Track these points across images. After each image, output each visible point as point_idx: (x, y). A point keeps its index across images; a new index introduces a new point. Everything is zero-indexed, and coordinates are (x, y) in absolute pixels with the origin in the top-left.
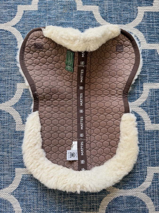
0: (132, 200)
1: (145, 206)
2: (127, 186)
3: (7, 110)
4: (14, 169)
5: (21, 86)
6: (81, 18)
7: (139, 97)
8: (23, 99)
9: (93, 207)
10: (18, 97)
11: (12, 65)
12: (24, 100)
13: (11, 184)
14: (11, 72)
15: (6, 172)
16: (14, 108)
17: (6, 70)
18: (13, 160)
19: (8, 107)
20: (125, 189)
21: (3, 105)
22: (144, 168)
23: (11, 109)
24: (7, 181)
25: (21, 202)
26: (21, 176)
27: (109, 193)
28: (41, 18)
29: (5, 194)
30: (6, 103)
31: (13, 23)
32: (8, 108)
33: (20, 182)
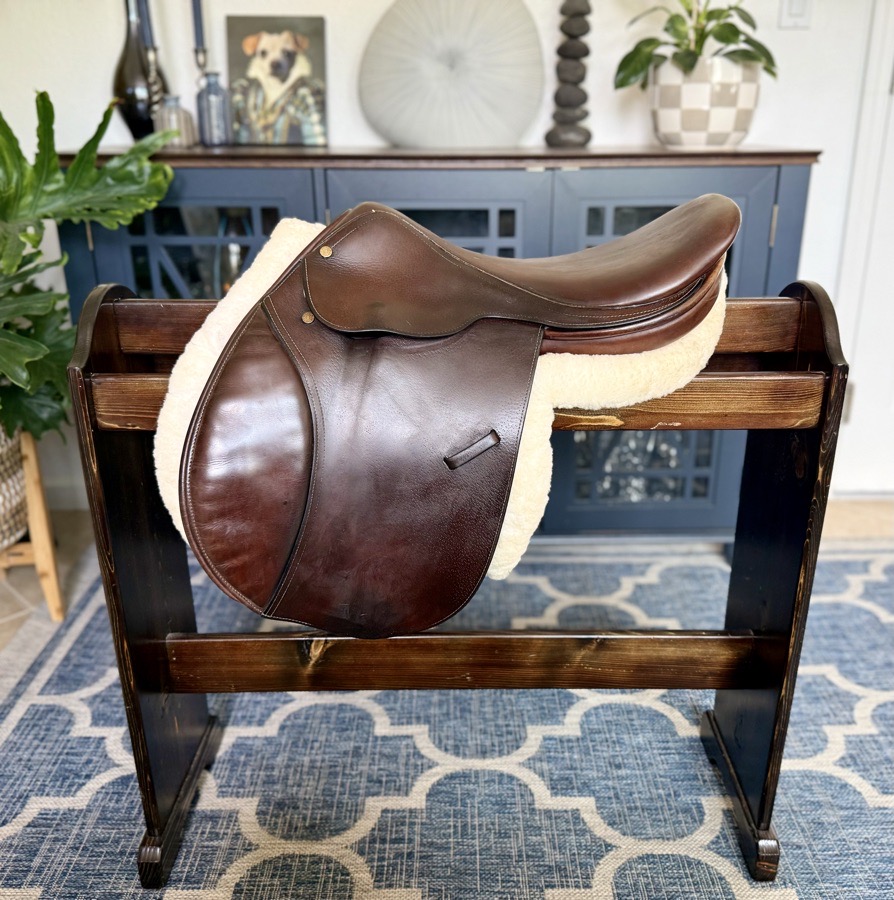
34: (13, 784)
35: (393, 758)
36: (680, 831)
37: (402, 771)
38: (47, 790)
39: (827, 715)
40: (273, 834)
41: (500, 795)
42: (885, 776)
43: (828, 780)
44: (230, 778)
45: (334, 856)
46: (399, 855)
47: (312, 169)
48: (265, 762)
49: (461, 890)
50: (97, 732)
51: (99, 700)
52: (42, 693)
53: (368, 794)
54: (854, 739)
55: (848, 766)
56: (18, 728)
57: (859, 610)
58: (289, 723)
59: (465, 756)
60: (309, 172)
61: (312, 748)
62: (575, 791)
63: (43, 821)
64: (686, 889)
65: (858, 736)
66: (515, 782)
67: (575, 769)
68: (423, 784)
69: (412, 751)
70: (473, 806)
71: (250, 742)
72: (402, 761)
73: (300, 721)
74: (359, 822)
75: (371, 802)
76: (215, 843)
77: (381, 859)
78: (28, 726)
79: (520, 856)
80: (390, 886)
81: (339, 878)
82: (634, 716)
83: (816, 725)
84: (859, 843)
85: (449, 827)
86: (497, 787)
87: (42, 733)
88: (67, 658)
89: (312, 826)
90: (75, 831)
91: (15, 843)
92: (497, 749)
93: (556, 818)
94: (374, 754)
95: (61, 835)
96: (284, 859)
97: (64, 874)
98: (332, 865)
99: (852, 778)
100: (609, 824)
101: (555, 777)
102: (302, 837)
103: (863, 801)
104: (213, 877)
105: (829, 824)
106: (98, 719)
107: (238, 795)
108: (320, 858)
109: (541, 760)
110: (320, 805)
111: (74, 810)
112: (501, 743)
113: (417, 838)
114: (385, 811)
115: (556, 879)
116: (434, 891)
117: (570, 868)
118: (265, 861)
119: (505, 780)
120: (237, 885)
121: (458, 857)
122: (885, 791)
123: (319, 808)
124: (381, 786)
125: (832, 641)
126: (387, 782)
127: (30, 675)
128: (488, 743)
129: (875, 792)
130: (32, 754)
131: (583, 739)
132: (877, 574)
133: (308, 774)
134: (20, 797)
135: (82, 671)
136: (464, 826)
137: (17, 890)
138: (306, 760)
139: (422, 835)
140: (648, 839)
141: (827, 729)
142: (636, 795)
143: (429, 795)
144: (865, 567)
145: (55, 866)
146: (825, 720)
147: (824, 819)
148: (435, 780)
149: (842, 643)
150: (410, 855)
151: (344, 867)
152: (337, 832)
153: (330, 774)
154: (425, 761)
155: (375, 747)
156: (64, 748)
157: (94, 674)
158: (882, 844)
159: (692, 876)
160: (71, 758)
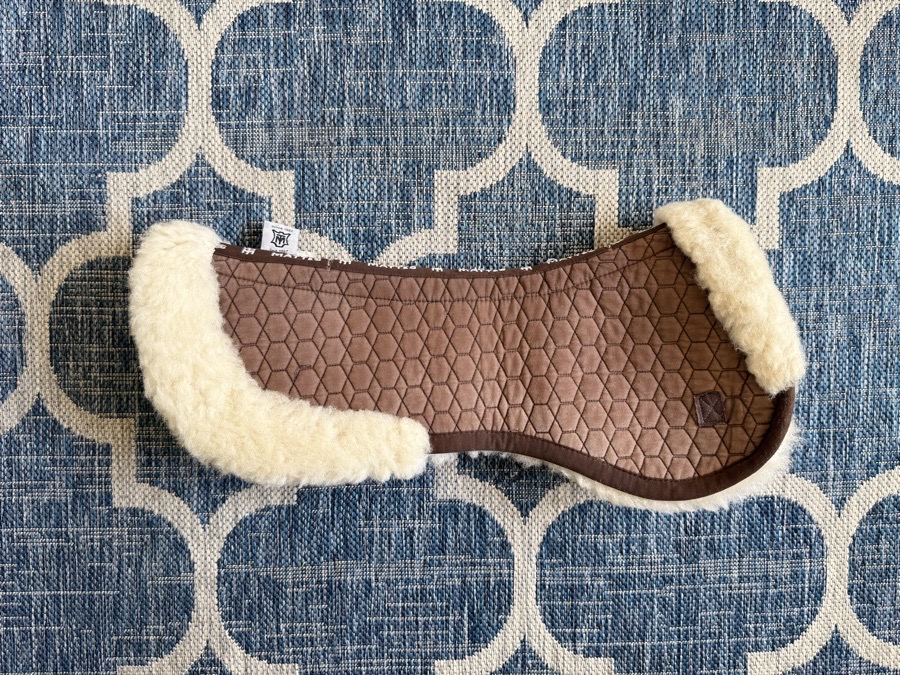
0: (179, 605)
1: (158, 655)
2: (230, 591)
3: (513, 133)
4: (292, 167)
5: (607, 187)
6: (878, 420)
7: (560, 640)
8: (556, 195)
9: (153, 464)
10: (565, 177)
11: (692, 145)
12: (549, 199)
13: (237, 156)
14: (661, 143)
15: (279, 133)
16: (521, 160)
17: (670, 124)
18: (325, 163)
19: (524, 136)
20: (219, 580)
21: (533, 117)
22: (294, 652)
23: (517, 151)
24: (244, 139)
25: (171, 194)
26: (266, 192)
27: (203, 522)
28: (881, 257)
29: (200, 134)
30: (540, 130)
31: (864, 147)
32: (520, 136)
33: (242, 187)
49: (116, 615)
79: (58, 536)
115: (97, 490)
116: (120, 650)
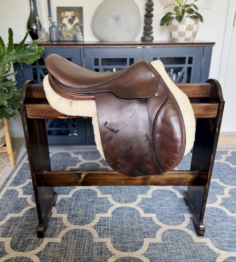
0: (124, 249)
1: (113, 245)
20: (130, 257)
25: (210, 249)
34: (3, 210)
35: (102, 203)
36: (179, 223)
37: (105, 207)
38: (12, 212)
39: (217, 192)
40: (72, 223)
41: (131, 213)
42: (233, 208)
43: (217, 209)
44: (60, 208)
45: (88, 229)
46: (105, 229)
47: (80, 48)
48: (69, 204)
49: (121, 238)
50: (25, 196)
51: (25, 188)
52: (10, 186)
53: (96, 213)
54: (224, 198)
55: (223, 206)
56: (4, 195)
57: (225, 164)
58: (75, 194)
59: (121, 203)
60: (79, 49)
61: (81, 201)
62: (151, 212)
63: (11, 220)
64: (181, 238)
65: (225, 198)
66: (135, 210)
67: (151, 206)
68: (111, 210)
69: (107, 201)
70: (124, 216)
71: (65, 199)
72: (105, 204)
73: (78, 193)
74: (94, 221)
75: (97, 215)
76: (57, 226)
77: (100, 230)
78: (6, 195)
79: (137, 229)
80: (103, 237)
81: (89, 235)
82: (166, 192)
83: (214, 195)
84: (226, 226)
85: (118, 222)
86: (130, 211)
87: (10, 197)
88: (16, 177)
89: (82, 221)
90: (20, 223)
91: (4, 226)
92: (130, 201)
93: (146, 219)
94: (97, 202)
95: (16, 224)
96: (75, 230)
97: (17, 234)
98: (87, 232)
99: (224, 209)
100: (160, 221)
101: (145, 209)
102: (79, 224)
103: (227, 215)
104: (56, 235)
105: (218, 221)
106: (25, 193)
107: (62, 213)
108: (84, 230)
109: (141, 204)
110: (84, 216)
111: (19, 217)
112: (131, 200)
113: (110, 225)
114: (101, 217)
115: (146, 236)
116: (114, 239)
117: (150, 233)
118: (70, 231)
119: (132, 209)
120: (63, 237)
121: (120, 230)
122: (233, 212)
123: (83, 217)
124: (100, 211)
125: (218, 172)
126: (101, 210)
127: (7, 181)
128: (127, 199)
129: (230, 213)
130: (8, 202)
131: (153, 198)
132: (229, 154)
133: (80, 207)
134: (5, 214)
135: (20, 180)
136: (122, 222)
137: (5, 238)
138: (80, 204)
139: (111, 224)
140: (170, 225)
141: (217, 196)
142: (167, 213)
143: (112, 213)
144: (226, 152)
145: (15, 232)
146: (216, 193)
147: (217, 220)
148: (114, 209)
149: (220, 173)
150: (108, 229)
151: (90, 232)
152: (88, 223)
153: (86, 207)
154: (111, 204)
155: (97, 200)
156: (16, 201)
157: (23, 181)
158: (232, 226)
159: (182, 235)
160: (18, 203)
